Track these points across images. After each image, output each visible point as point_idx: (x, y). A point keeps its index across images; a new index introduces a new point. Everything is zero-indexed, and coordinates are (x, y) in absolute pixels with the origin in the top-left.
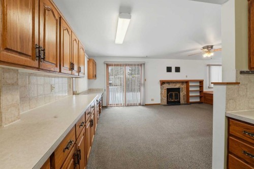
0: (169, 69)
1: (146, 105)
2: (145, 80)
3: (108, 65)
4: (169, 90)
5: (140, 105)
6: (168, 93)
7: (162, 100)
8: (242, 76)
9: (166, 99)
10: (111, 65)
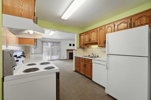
0: (70, 45)
1: (60, 60)
2: (60, 49)
3: (43, 42)
4: (70, 53)
5: (58, 60)
6: (70, 54)
7: (67, 57)
8: (78, 49)
9: (69, 57)
10: (44, 42)
